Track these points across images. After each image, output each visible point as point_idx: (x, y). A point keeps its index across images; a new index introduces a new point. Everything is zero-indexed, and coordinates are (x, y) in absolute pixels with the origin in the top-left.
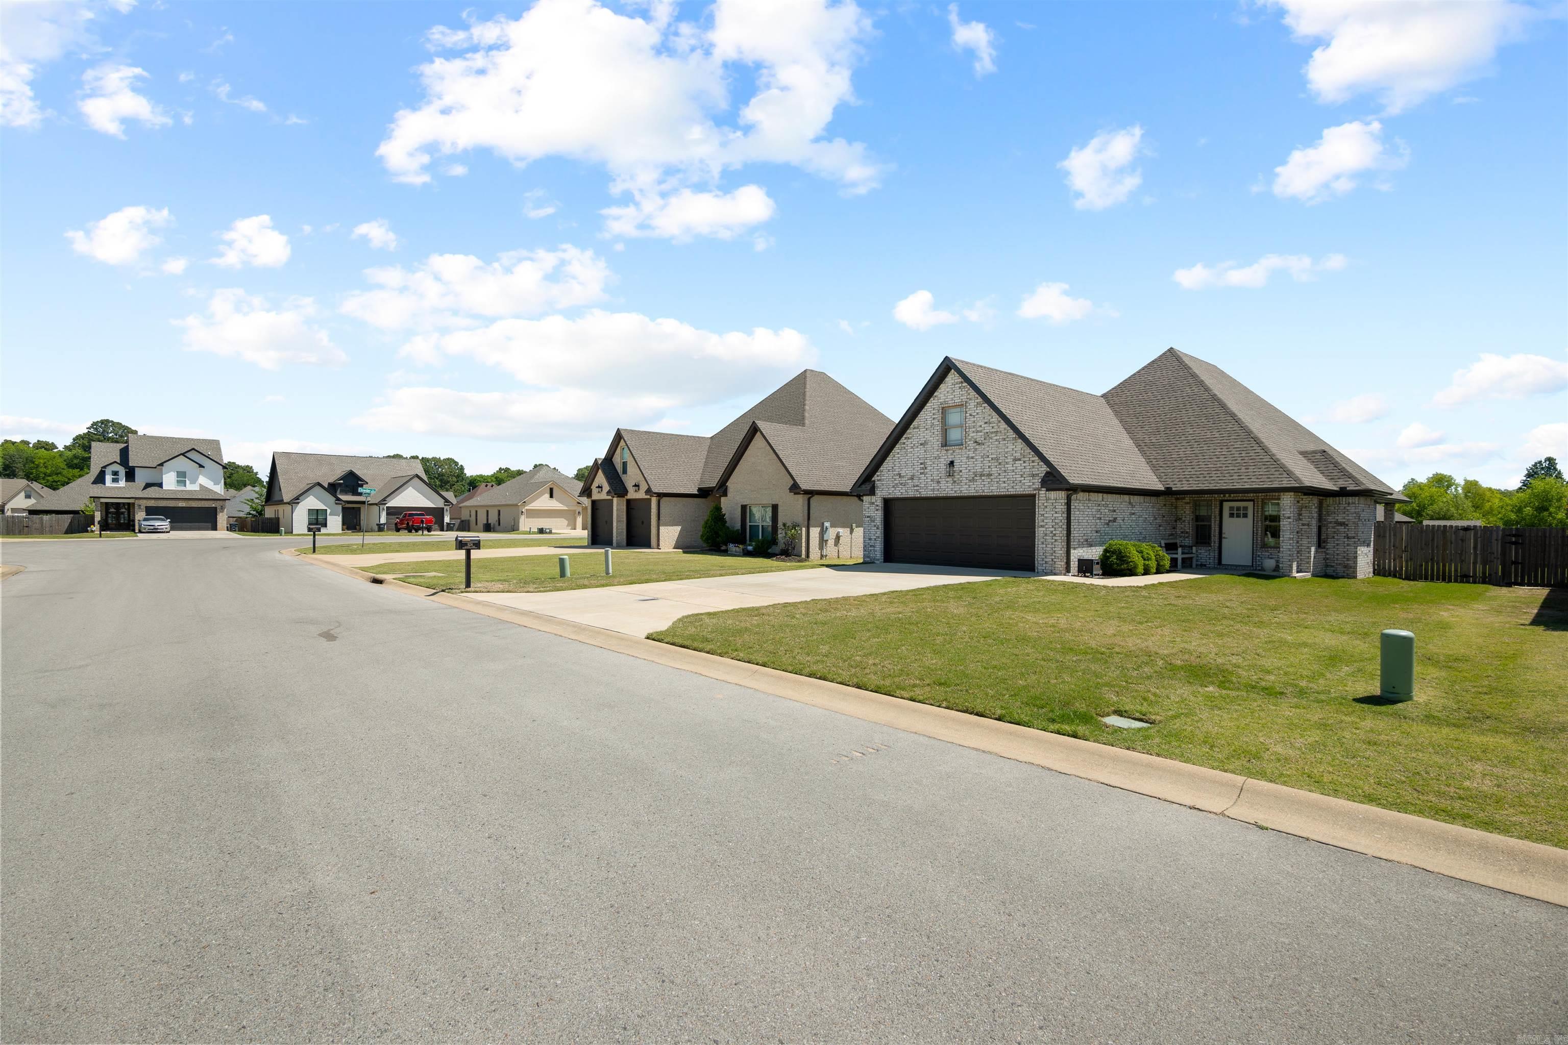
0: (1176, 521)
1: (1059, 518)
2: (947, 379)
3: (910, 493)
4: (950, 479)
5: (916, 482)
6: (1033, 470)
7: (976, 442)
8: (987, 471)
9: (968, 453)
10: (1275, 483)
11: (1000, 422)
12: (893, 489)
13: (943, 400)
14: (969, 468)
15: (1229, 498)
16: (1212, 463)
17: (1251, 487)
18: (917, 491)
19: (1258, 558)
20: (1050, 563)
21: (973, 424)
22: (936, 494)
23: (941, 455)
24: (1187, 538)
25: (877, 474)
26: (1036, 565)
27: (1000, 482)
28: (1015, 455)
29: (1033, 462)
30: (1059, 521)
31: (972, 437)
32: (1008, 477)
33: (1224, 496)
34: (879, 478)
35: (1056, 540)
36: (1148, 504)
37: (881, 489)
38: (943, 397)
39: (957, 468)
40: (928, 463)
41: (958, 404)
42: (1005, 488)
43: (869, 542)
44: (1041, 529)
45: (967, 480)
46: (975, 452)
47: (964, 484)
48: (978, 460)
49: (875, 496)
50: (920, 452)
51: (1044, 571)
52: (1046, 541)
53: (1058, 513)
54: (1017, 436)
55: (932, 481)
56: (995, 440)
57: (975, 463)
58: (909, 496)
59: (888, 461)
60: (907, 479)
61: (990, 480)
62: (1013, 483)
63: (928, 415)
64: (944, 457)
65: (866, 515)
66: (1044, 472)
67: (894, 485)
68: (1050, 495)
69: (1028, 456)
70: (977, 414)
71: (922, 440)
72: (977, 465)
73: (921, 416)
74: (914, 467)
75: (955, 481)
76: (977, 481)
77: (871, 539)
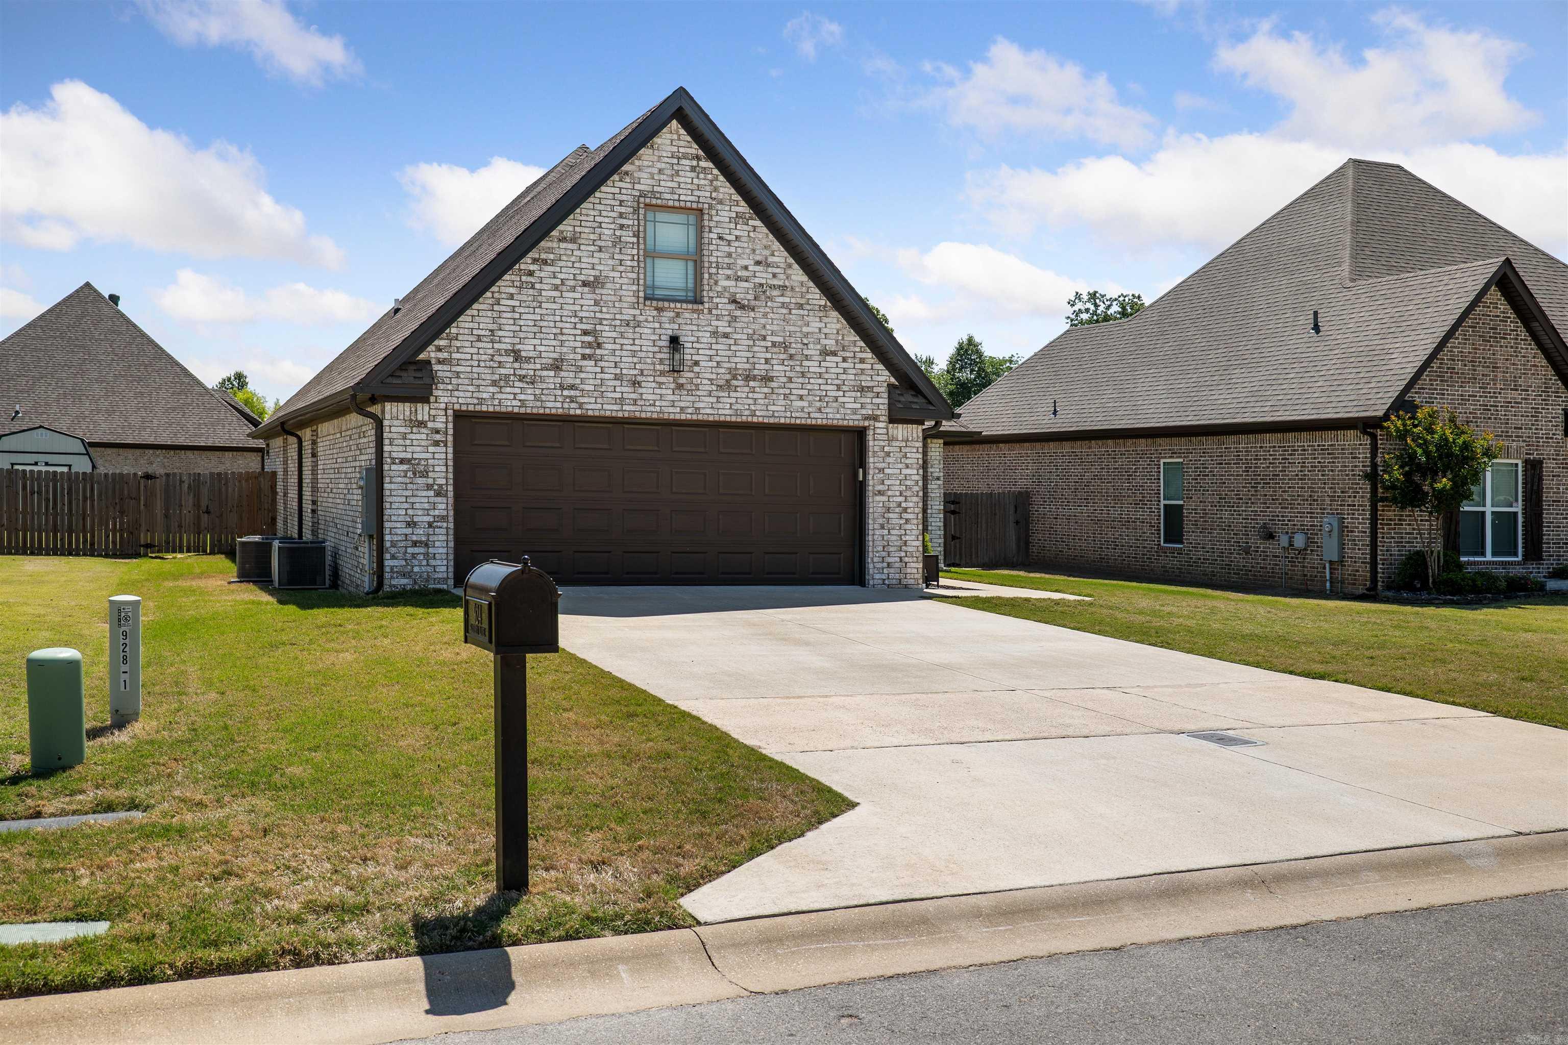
1: (914, 478)
2: (657, 140)
3: (550, 405)
4: (668, 380)
5: (568, 376)
6: (863, 377)
7: (734, 301)
8: (761, 368)
9: (714, 323)
11: (790, 266)
12: (492, 389)
13: (649, 188)
14: (718, 359)
18: (572, 399)
20: (897, 565)
21: (727, 260)
22: (628, 410)
23: (641, 318)
25: (436, 342)
27: (792, 398)
28: (824, 342)
29: (862, 361)
30: (913, 483)
31: (725, 288)
32: (809, 387)
34: (444, 355)
35: (907, 521)
37: (450, 387)
38: (650, 182)
39: (688, 355)
40: (604, 334)
41: (689, 204)
42: (802, 411)
43: (409, 531)
44: (878, 498)
45: (712, 384)
46: (733, 324)
47: (705, 393)
48: (740, 342)
49: (428, 402)
50: (582, 302)
51: (887, 582)
52: (888, 523)
53: (912, 468)
54: (829, 304)
55: (617, 377)
56: (780, 305)
57: (733, 348)
58: (547, 411)
59: (475, 313)
60: (538, 366)
61: (770, 391)
62: (820, 401)
63: (604, 213)
64: (651, 325)
65: (394, 455)
66: (885, 384)
67: (497, 377)
68: (895, 432)
69: (852, 349)
70: (737, 237)
71: (591, 274)
72: (738, 354)
73: (584, 211)
74: (564, 338)
75: (682, 385)
76: (738, 389)
77: (415, 524)
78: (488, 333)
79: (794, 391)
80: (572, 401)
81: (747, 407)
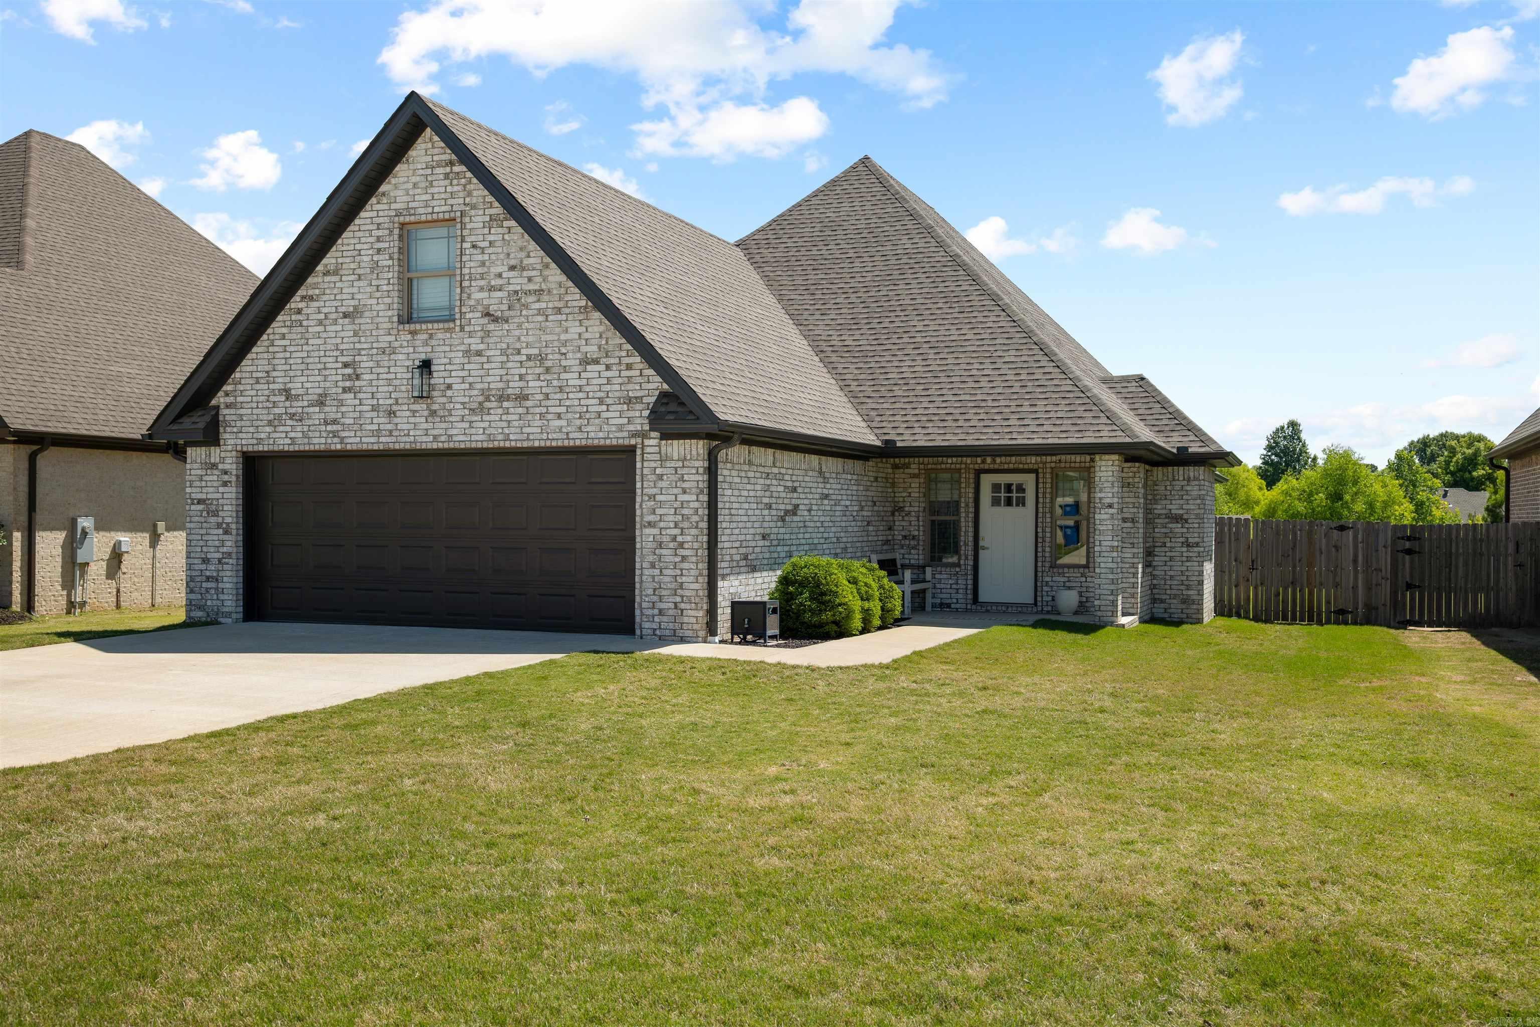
0: (893, 514)
1: (692, 505)
2: (412, 153)
3: (315, 441)
4: (421, 407)
5: (331, 411)
6: (630, 387)
7: (488, 314)
8: (515, 386)
9: (466, 341)
10: (1088, 434)
11: (547, 266)
12: (268, 429)
13: (405, 206)
14: (471, 380)
15: (992, 466)
16: (967, 391)
17: (1045, 442)
18: (335, 434)
19: (1045, 589)
20: (671, 612)
21: (480, 270)
22: (385, 442)
23: (396, 344)
24: (914, 548)
25: (225, 388)
26: (638, 619)
27: (549, 417)
28: (584, 349)
29: (629, 367)
30: (691, 512)
31: (478, 301)
32: (568, 403)
33: (984, 462)
34: (230, 400)
35: (684, 558)
36: (849, 477)
37: (235, 430)
38: (405, 199)
39: (437, 379)
40: (362, 365)
41: (441, 216)
42: (560, 431)
43: (203, 567)
44: (647, 531)
45: (465, 408)
46: (486, 340)
47: (458, 419)
48: (493, 359)
49: (219, 445)
50: (342, 334)
51: (658, 632)
52: (660, 561)
53: (690, 493)
54: (590, 304)
55: (375, 408)
56: (536, 312)
57: (485, 366)
58: (312, 447)
59: (254, 356)
60: (306, 403)
61: (525, 411)
62: (580, 418)
63: (363, 240)
64: (405, 350)
65: (193, 496)
66: (657, 393)
67: (272, 417)
68: (669, 449)
69: (617, 354)
70: (490, 242)
71: (349, 305)
72: (491, 372)
73: (346, 241)
74: (327, 372)
75: (435, 411)
76: (492, 411)
77: (208, 560)
78: (264, 374)
79: (551, 410)
80: (334, 436)
81: (500, 431)
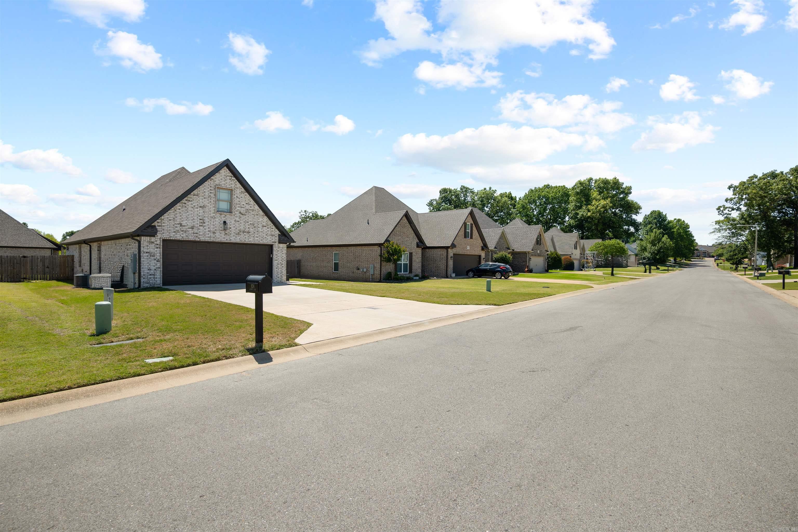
2: (221, 171)
4: (223, 232)
5: (195, 230)
6: (272, 233)
7: (241, 213)
8: (247, 230)
9: (235, 218)
11: (255, 205)
12: (174, 234)
14: (236, 227)
18: (197, 237)
20: (280, 277)
21: (238, 203)
22: (212, 240)
23: (216, 216)
25: (157, 221)
27: (255, 237)
28: (263, 224)
29: (272, 228)
30: (284, 258)
31: (238, 209)
32: (259, 235)
34: (160, 224)
35: (282, 267)
37: (161, 233)
38: (218, 182)
39: (228, 226)
40: (206, 220)
41: (229, 188)
42: (257, 240)
43: (149, 271)
44: (275, 261)
45: (234, 233)
46: (240, 219)
47: (233, 236)
48: (242, 223)
49: (155, 237)
50: (200, 211)
51: (278, 281)
52: (278, 267)
53: (284, 254)
54: (264, 214)
55: (209, 231)
56: (252, 214)
57: (240, 224)
58: (190, 240)
59: (169, 213)
60: (187, 228)
61: (249, 235)
62: (262, 238)
63: (206, 189)
64: (218, 218)
65: (144, 251)
66: (278, 234)
67: (175, 230)
68: (280, 246)
69: (270, 226)
70: (241, 197)
71: (202, 205)
72: (241, 226)
73: (201, 188)
74: (195, 221)
75: (227, 233)
76: (241, 235)
77: (151, 269)
78: (173, 219)
81: (243, 239)
